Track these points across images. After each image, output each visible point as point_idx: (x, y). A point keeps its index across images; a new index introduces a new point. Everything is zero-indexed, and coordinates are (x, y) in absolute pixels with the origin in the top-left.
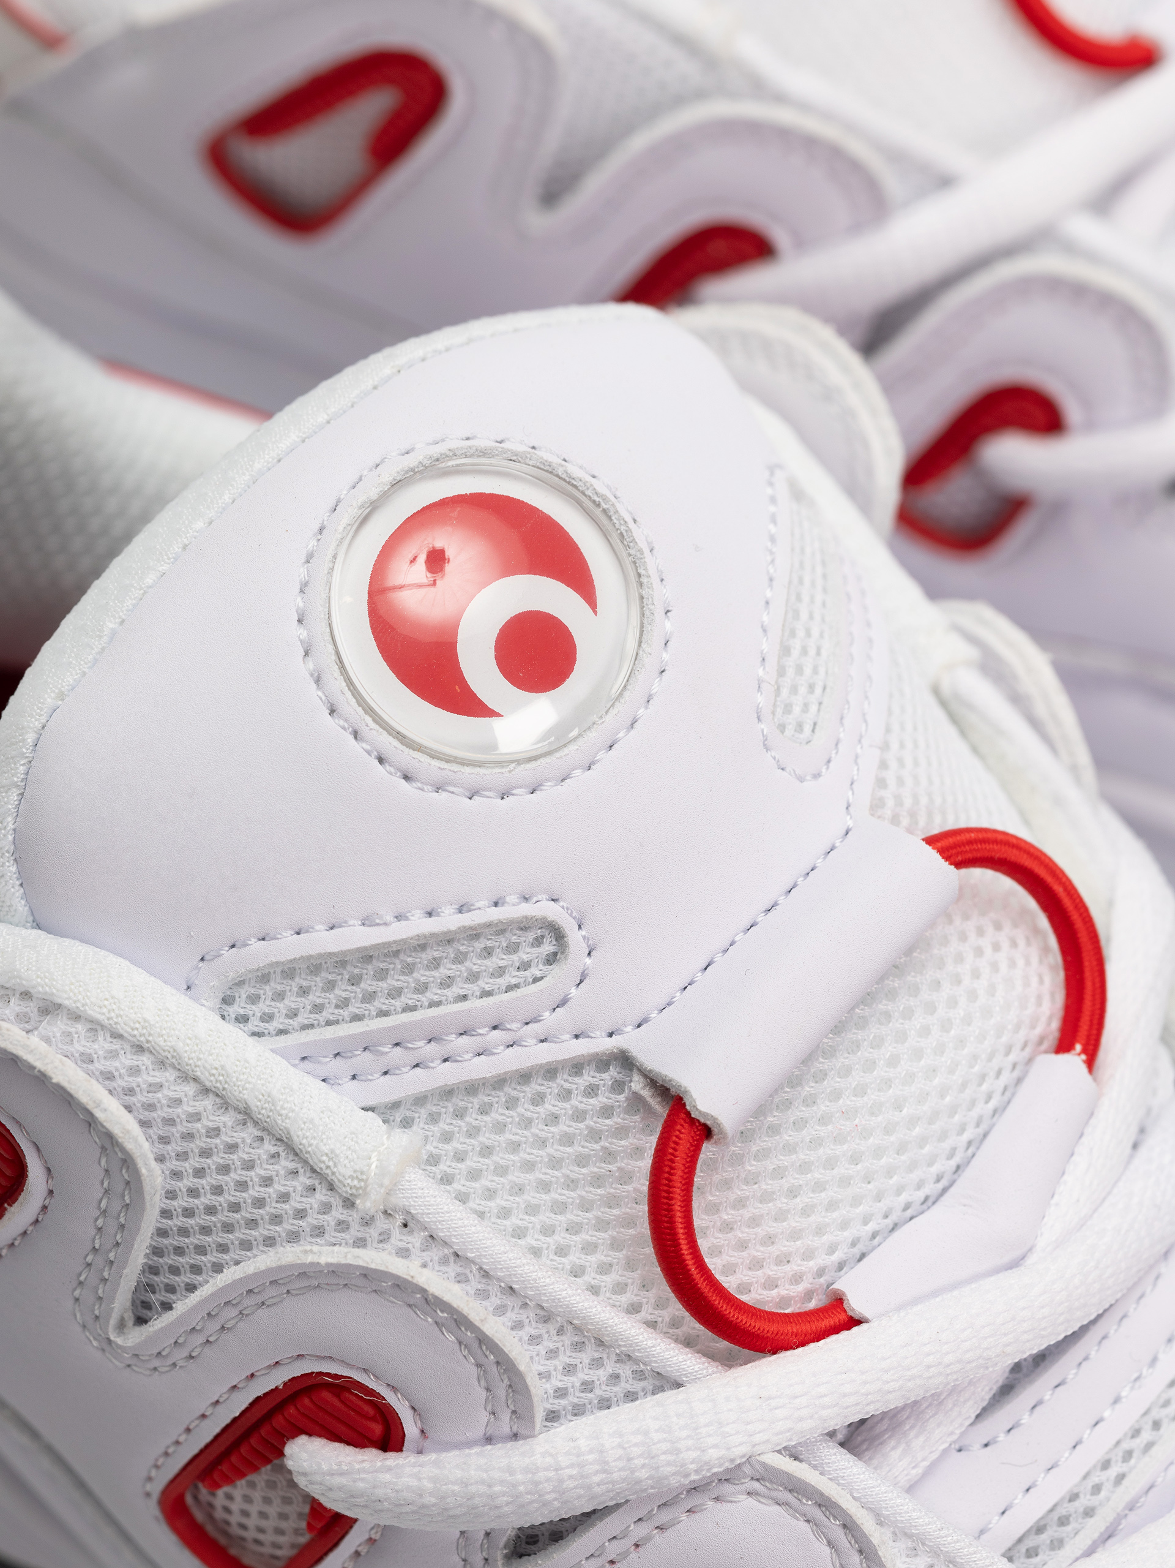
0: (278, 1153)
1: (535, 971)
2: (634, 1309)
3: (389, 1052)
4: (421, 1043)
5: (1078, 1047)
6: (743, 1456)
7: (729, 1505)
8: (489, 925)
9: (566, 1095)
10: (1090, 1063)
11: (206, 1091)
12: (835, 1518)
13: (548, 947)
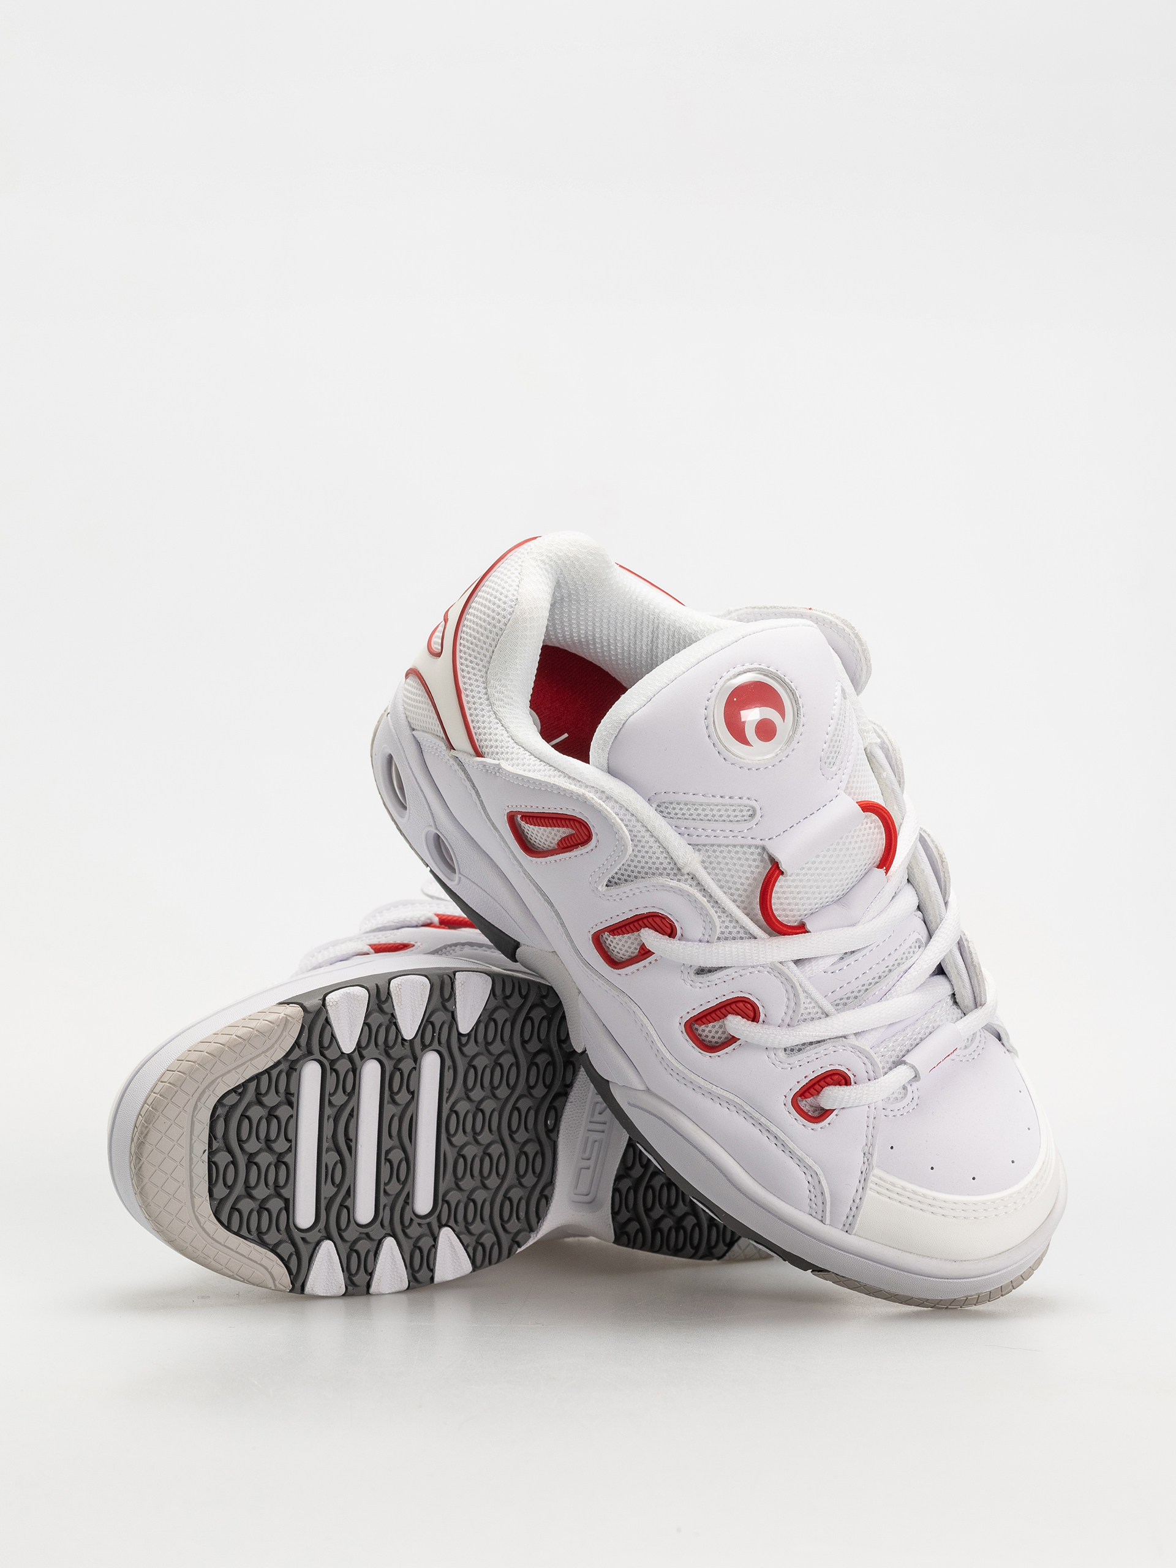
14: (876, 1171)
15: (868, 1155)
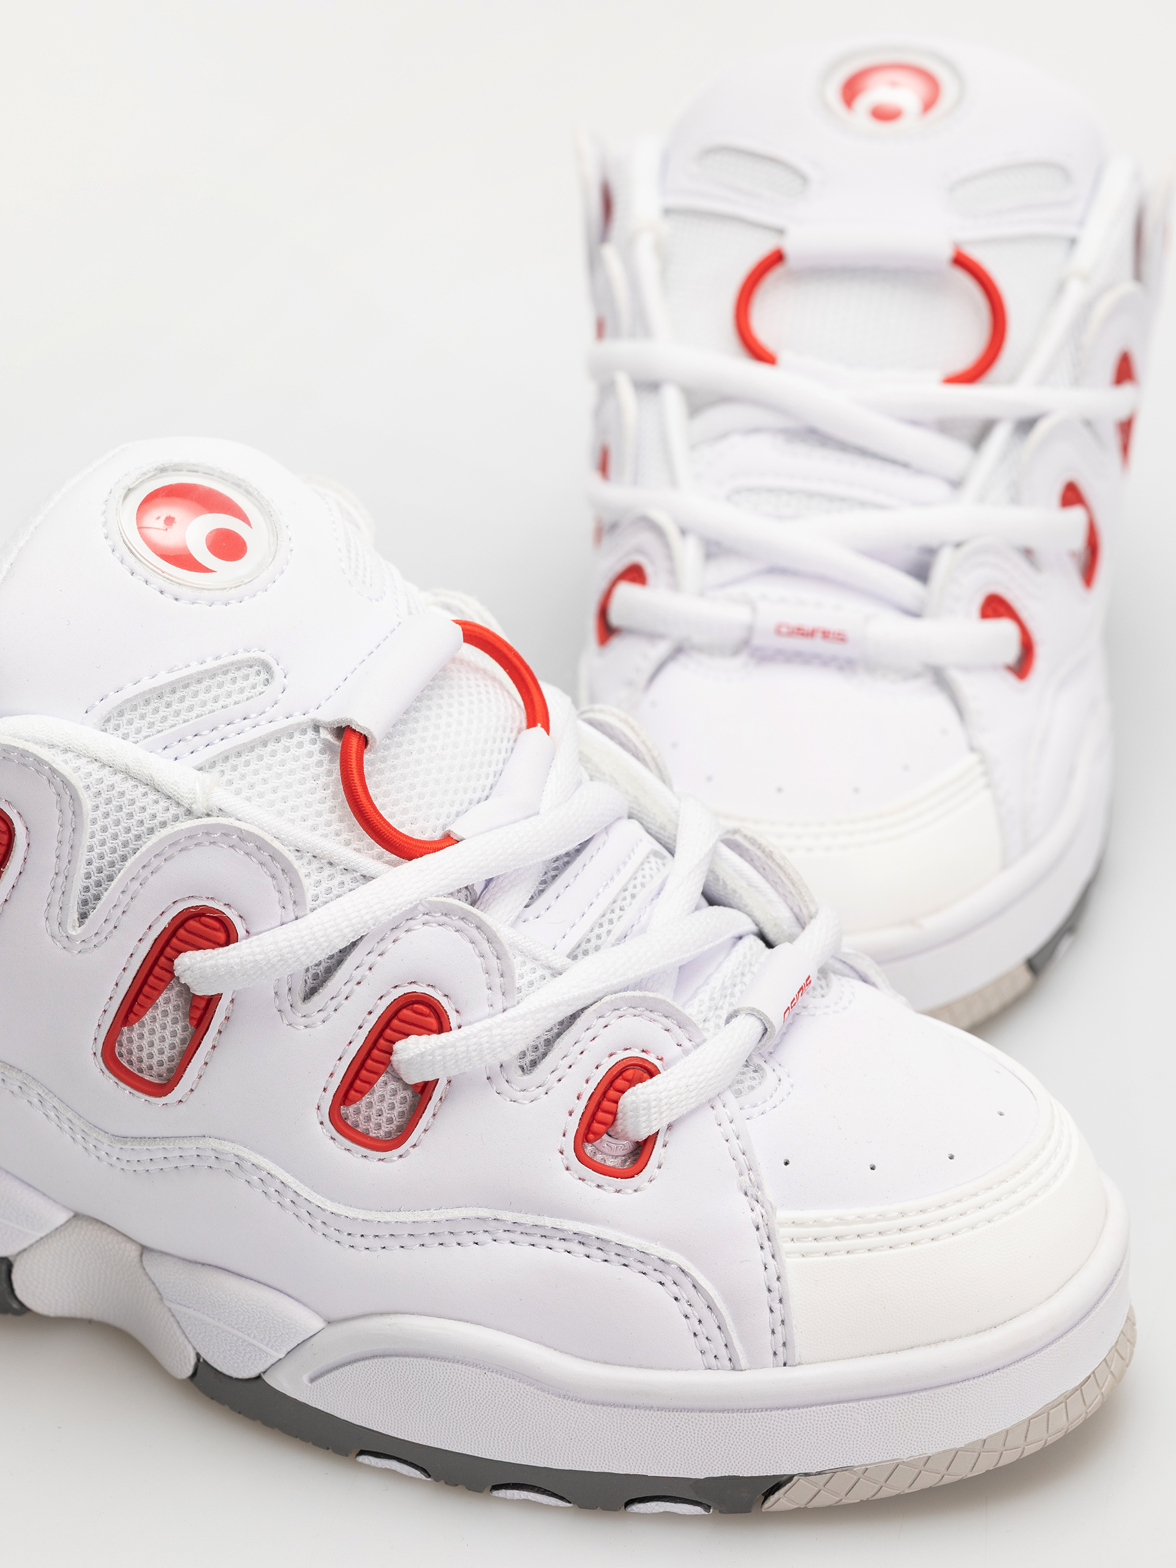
0: (146, 792)
1: (259, 689)
2: (348, 843)
3: (191, 740)
4: (207, 732)
5: (539, 725)
6: (416, 900)
7: (414, 931)
8: (232, 664)
9: (287, 749)
10: (547, 730)
11: (104, 765)
12: (472, 923)
13: (264, 676)
14: (782, 1215)
15: (753, 1194)
